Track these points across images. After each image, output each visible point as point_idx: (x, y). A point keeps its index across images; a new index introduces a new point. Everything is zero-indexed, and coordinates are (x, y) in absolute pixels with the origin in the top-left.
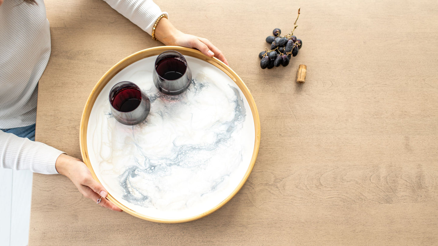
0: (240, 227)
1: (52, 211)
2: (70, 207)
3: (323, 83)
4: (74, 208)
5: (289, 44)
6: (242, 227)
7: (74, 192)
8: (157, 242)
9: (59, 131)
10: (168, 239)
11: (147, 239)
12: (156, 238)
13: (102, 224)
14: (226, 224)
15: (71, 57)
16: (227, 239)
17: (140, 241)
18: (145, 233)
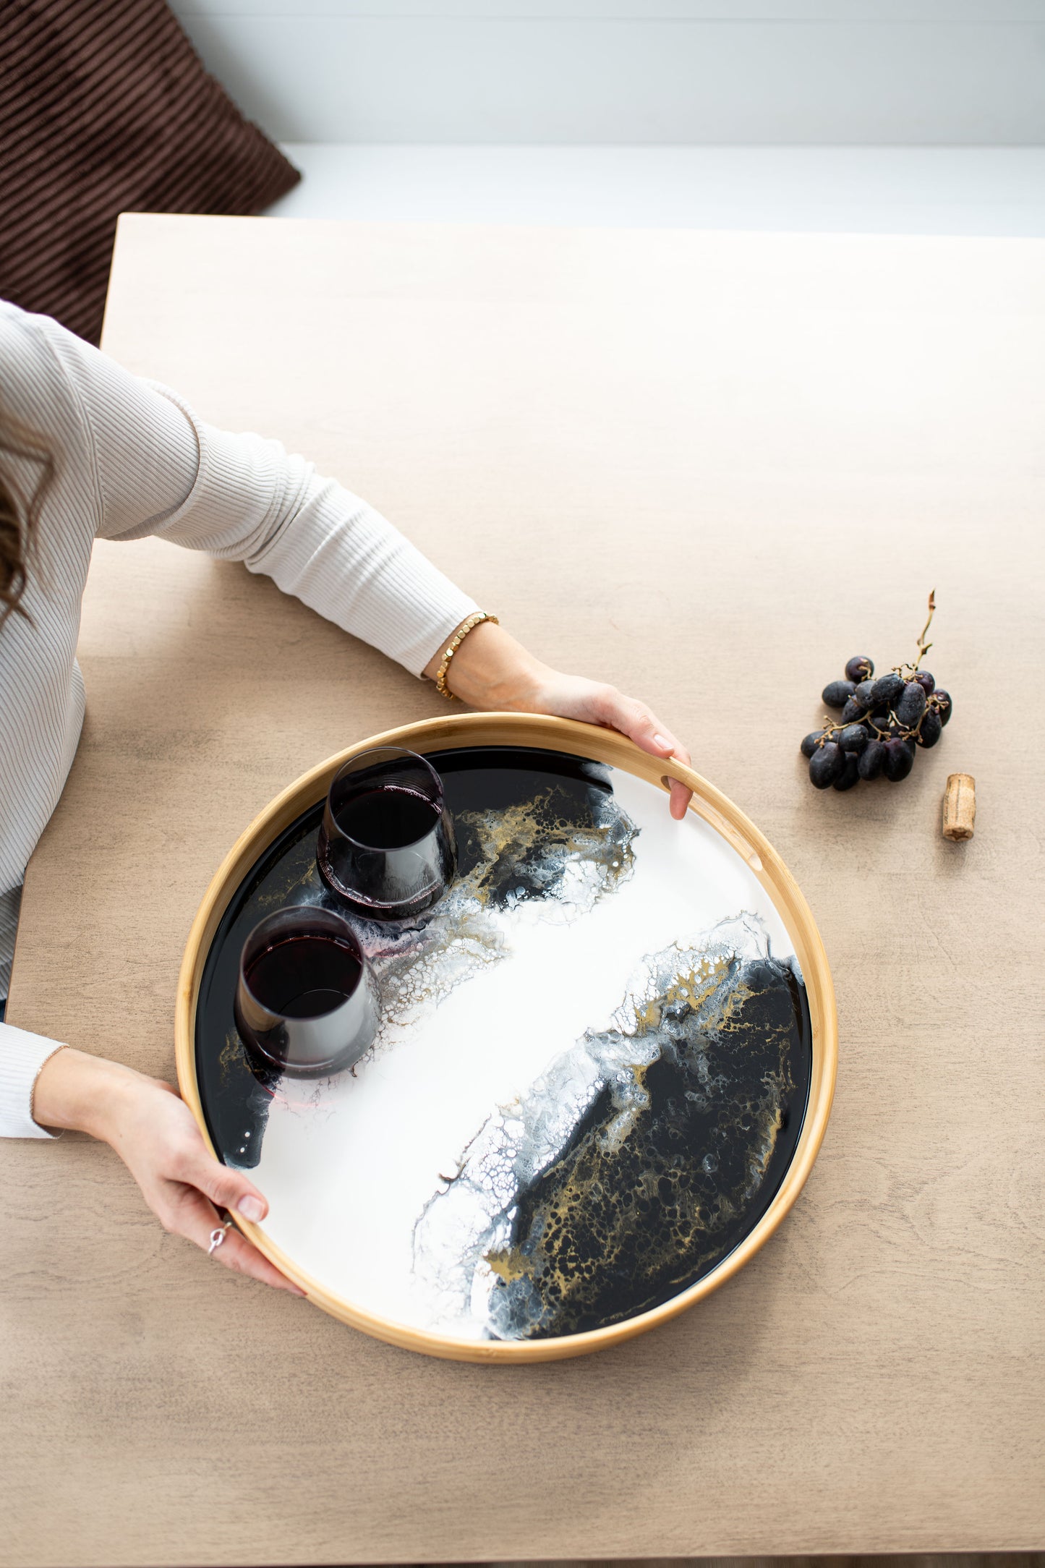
0: (770, 1374)
1: (46, 1298)
2: (114, 1283)
3: (1038, 839)
4: (129, 1285)
5: (911, 695)
6: (777, 1375)
7: (133, 1224)
8: (445, 1430)
9: (90, 1000)
10: (488, 1420)
11: (405, 1417)
12: (443, 1414)
13: (234, 1353)
14: (716, 1359)
15: (149, 750)
16: (723, 1423)
17: (378, 1423)
18: (399, 1391)
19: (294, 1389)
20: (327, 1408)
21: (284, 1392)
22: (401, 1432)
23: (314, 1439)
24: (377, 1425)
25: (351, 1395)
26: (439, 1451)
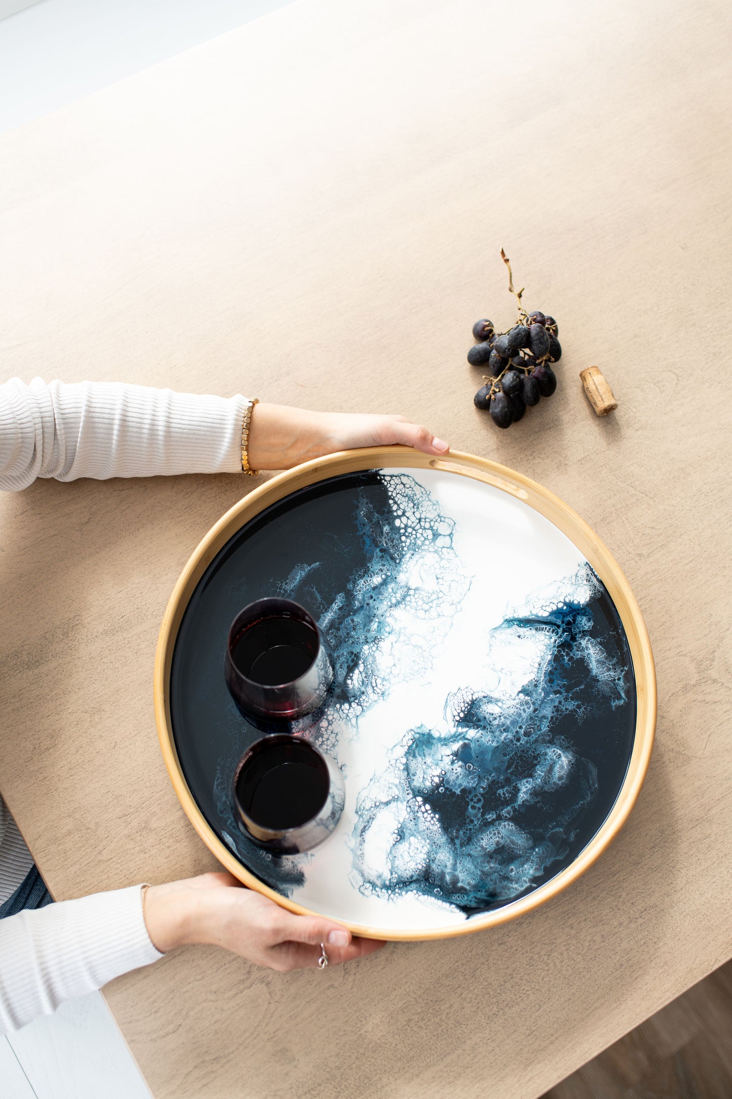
0: (694, 829)
1: (215, 1078)
2: (255, 1038)
3: (654, 384)
4: (266, 1033)
5: (537, 334)
6: (698, 826)
7: (242, 992)
8: (524, 992)
9: (111, 861)
10: (546, 968)
11: (495, 1000)
12: (517, 983)
14: (657, 841)
15: (35, 659)
16: (685, 878)
17: (480, 1015)
18: (481, 987)
19: (415, 1029)
20: (443, 1027)
21: (410, 1035)
22: (498, 1011)
23: (447, 1052)
24: (481, 1017)
25: (453, 1009)
26: (529, 1007)
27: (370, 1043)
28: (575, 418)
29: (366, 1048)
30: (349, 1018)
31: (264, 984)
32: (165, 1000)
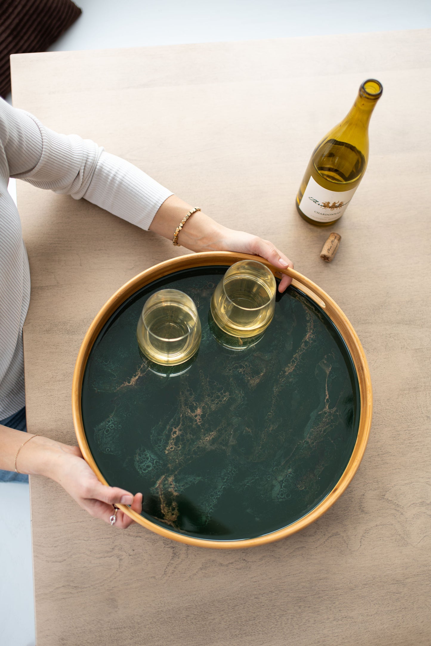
0: (393, 585)
1: (71, 597)
2: (101, 586)
4: (108, 586)
7: (105, 557)
8: (258, 630)
10: (276, 623)
11: (239, 627)
12: (256, 623)
13: (160, 610)
14: (369, 582)
15: (73, 330)
16: (376, 610)
17: (228, 632)
18: (235, 616)
19: (189, 622)
20: (205, 629)
21: (185, 624)
22: (239, 634)
24: (228, 633)
25: (215, 621)
26: (257, 641)
27: (161, 618)
28: (423, 325)
29: (158, 620)
30: (156, 599)
31: (118, 559)
32: (63, 542)
